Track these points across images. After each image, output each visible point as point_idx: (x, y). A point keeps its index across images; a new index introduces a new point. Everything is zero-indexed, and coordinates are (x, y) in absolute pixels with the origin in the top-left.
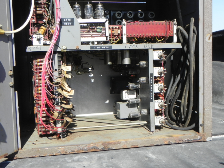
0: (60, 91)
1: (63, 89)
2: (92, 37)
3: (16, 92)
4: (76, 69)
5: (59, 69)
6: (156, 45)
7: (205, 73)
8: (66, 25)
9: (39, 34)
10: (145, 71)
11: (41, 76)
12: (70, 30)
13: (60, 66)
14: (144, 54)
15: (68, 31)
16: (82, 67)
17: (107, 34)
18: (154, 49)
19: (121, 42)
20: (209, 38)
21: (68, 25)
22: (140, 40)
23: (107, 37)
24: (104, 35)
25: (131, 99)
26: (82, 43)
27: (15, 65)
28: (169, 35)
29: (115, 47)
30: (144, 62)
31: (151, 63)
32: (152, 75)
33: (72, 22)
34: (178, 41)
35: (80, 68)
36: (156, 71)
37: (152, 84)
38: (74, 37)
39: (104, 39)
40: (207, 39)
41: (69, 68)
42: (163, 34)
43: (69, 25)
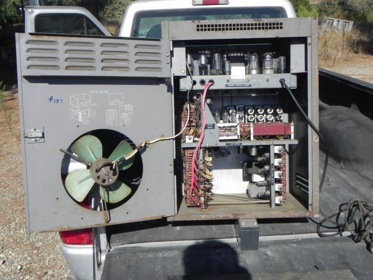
0: (203, 175)
1: (205, 174)
2: (228, 136)
3: (175, 176)
4: (215, 154)
5: (203, 160)
6: (276, 142)
7: (314, 165)
8: (209, 129)
9: (190, 135)
10: (268, 162)
11: (191, 164)
12: (212, 132)
13: (204, 157)
14: (267, 149)
15: (210, 133)
16: (220, 152)
17: (239, 134)
18: (275, 145)
19: (249, 138)
20: (317, 139)
22: (264, 137)
23: (238, 136)
24: (236, 134)
25: (260, 182)
26: (220, 141)
27: (175, 158)
28: (287, 133)
29: (245, 143)
30: (268, 154)
31: (272, 156)
32: (273, 164)
33: (213, 126)
34: (295, 138)
35: (218, 152)
36: (276, 162)
37: (273, 171)
38: (214, 137)
39: (236, 137)
40: (314, 139)
41: (211, 159)
42: (283, 133)
43: (211, 129)
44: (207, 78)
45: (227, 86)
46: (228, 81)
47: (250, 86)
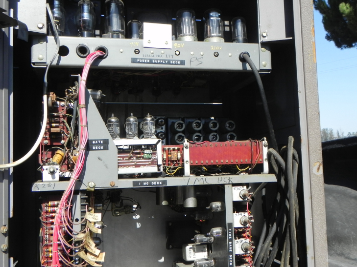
0: (82, 254)
1: (86, 252)
2: (137, 166)
3: (12, 259)
4: (112, 208)
5: (82, 219)
6: (235, 179)
7: (315, 224)
8: (95, 150)
9: (54, 164)
10: (220, 218)
11: (52, 229)
12: (101, 158)
13: (83, 213)
14: (218, 192)
15: (99, 159)
16: (122, 203)
17: (160, 162)
18: (234, 185)
19: (181, 173)
20: (319, 169)
21: (98, 150)
22: (212, 170)
23: (159, 166)
24: (154, 162)
25: (200, 260)
26: (121, 177)
27: (11, 216)
28: (256, 161)
29: (173, 181)
30: (218, 204)
31: (229, 207)
32: (231, 225)
33: (105, 145)
34: (271, 171)
35: (119, 205)
36: (237, 219)
37: (231, 240)
38: (107, 167)
39: (154, 169)
40: (314, 170)
41: (99, 216)
42: (247, 161)
43: (101, 150)
44: (92, 43)
45: (134, 61)
46: (137, 52)
47: (183, 63)
